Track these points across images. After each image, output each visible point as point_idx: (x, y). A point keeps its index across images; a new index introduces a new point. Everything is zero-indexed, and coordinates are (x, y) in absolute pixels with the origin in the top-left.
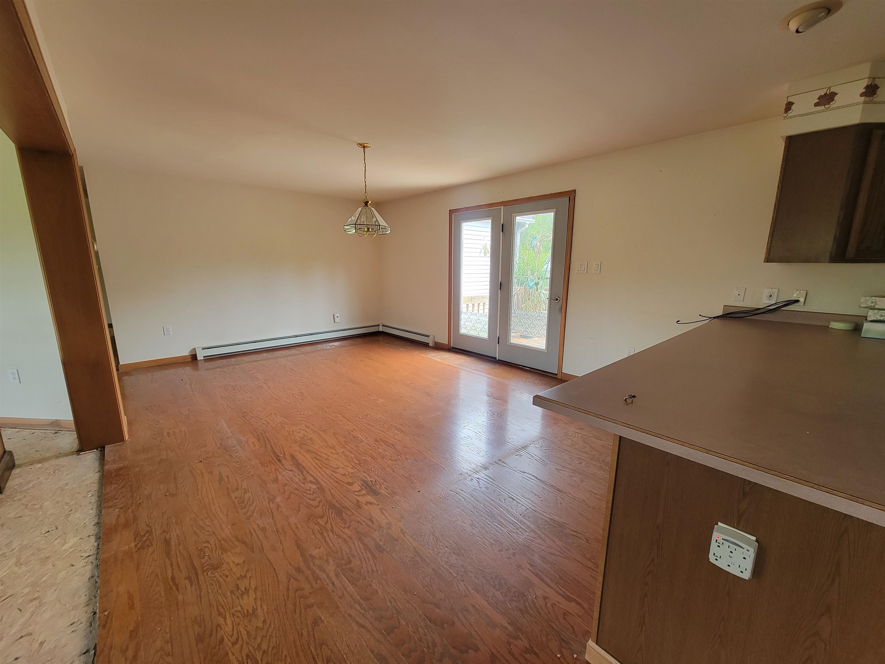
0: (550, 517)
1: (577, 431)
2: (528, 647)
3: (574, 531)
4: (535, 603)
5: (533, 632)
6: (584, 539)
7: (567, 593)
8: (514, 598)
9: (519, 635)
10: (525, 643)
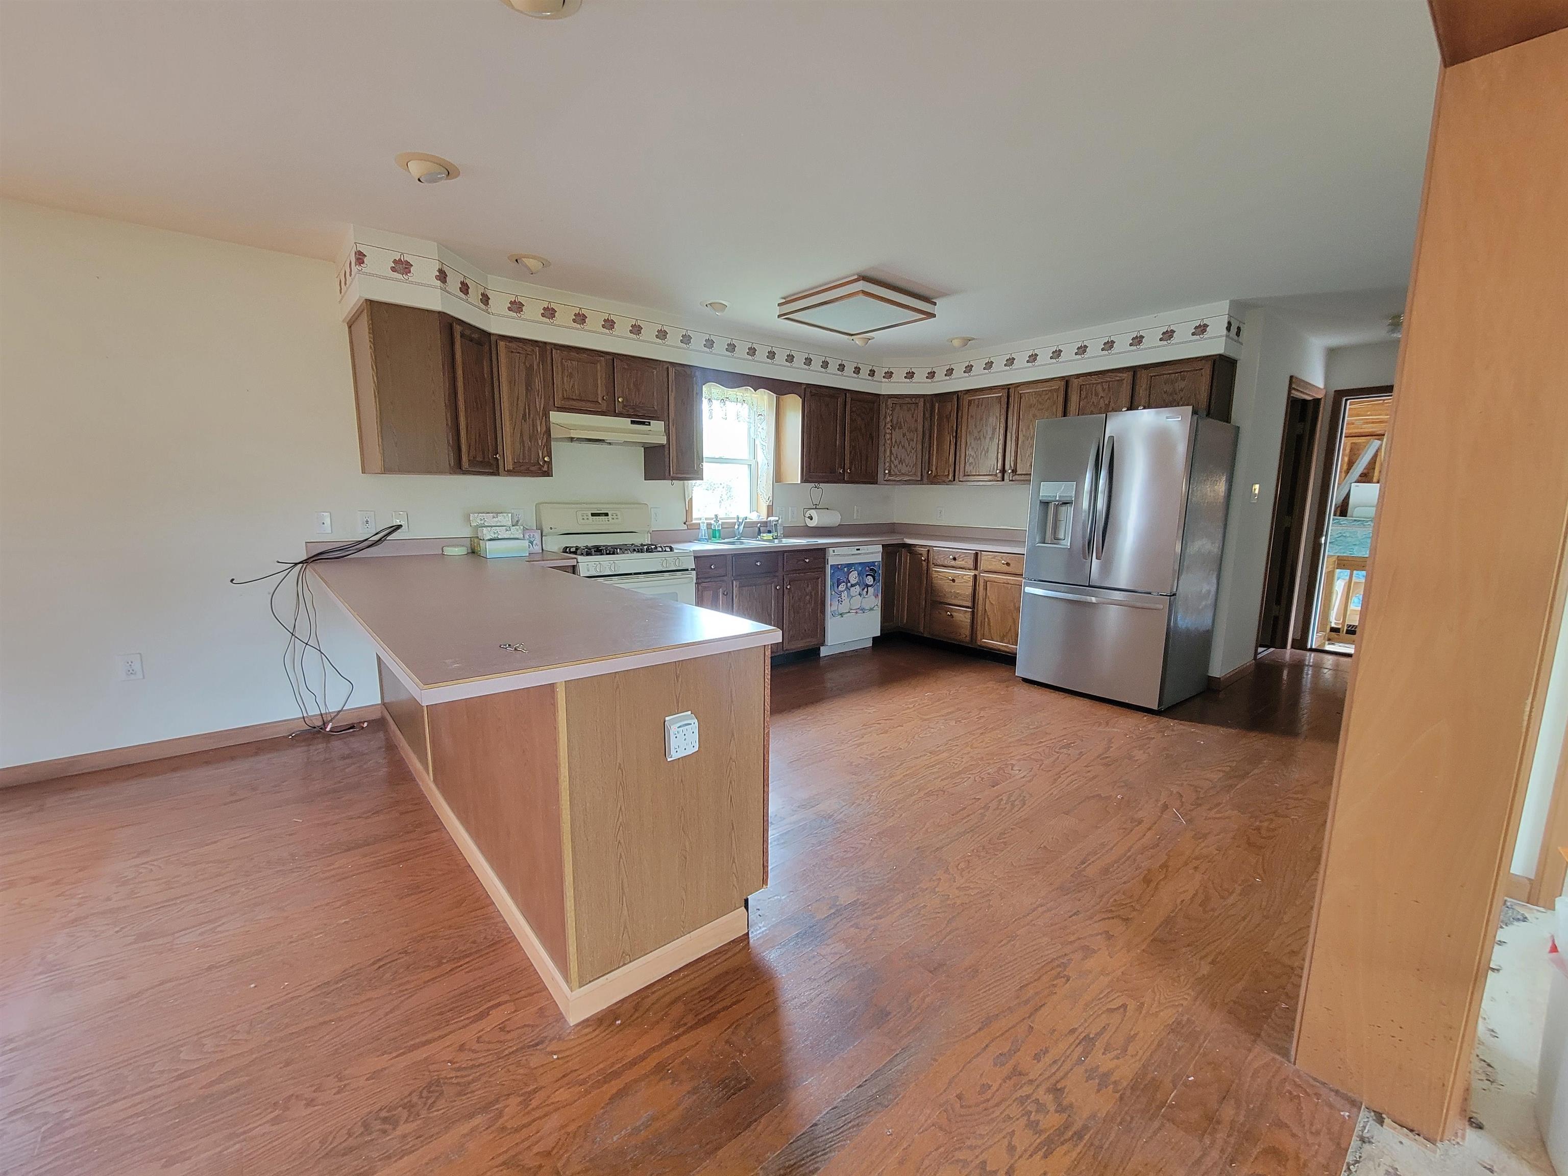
0: (310, 988)
1: (138, 861)
2: (522, 1098)
3: (374, 964)
4: (459, 1067)
5: (504, 1085)
6: (400, 956)
7: (472, 1014)
8: (430, 1101)
9: (497, 1109)
10: (514, 1101)
